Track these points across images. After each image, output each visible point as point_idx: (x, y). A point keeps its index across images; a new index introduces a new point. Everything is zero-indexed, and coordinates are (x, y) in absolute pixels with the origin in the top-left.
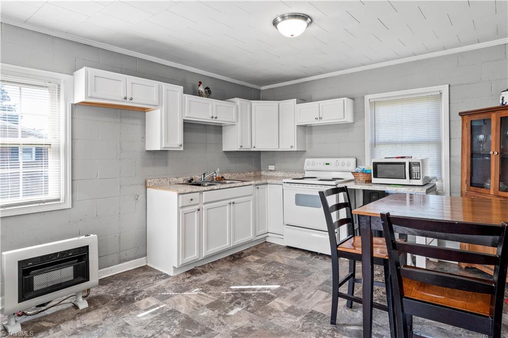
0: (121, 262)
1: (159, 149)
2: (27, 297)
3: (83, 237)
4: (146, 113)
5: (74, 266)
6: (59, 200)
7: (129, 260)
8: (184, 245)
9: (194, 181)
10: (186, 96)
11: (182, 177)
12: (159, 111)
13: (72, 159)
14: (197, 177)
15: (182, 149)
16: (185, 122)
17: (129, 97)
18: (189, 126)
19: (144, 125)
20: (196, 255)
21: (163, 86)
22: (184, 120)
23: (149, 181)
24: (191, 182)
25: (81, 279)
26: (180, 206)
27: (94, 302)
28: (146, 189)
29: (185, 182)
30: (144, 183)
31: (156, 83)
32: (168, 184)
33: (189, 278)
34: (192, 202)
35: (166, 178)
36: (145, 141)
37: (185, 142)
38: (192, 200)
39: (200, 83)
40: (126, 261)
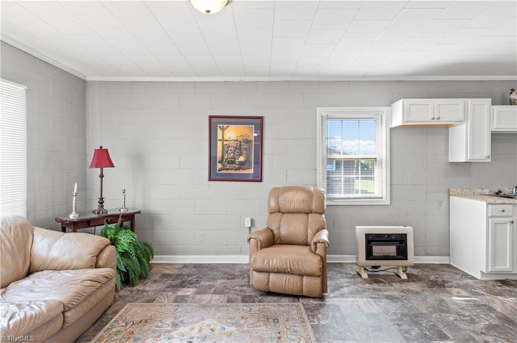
0: (427, 254)
1: (464, 161)
2: (371, 258)
3: (402, 227)
4: (450, 129)
5: (397, 246)
6: (382, 198)
7: (433, 256)
8: (494, 254)
9: (502, 194)
10: (495, 107)
11: (487, 188)
12: (464, 125)
13: (391, 169)
14: (507, 189)
15: (489, 160)
16: (493, 133)
17: (436, 117)
18: (497, 137)
19: (447, 139)
20: (508, 267)
21: (469, 102)
22: (492, 132)
23: (452, 190)
24: (498, 194)
25: (402, 257)
26: (490, 215)
27: (411, 278)
28: (449, 196)
29: (491, 194)
30: (447, 191)
31: (461, 101)
32: (472, 194)
33: (499, 286)
34: (504, 214)
35: (470, 188)
36: (448, 154)
37: (494, 153)
38: (504, 211)
39: (513, 90)
40: (431, 255)
